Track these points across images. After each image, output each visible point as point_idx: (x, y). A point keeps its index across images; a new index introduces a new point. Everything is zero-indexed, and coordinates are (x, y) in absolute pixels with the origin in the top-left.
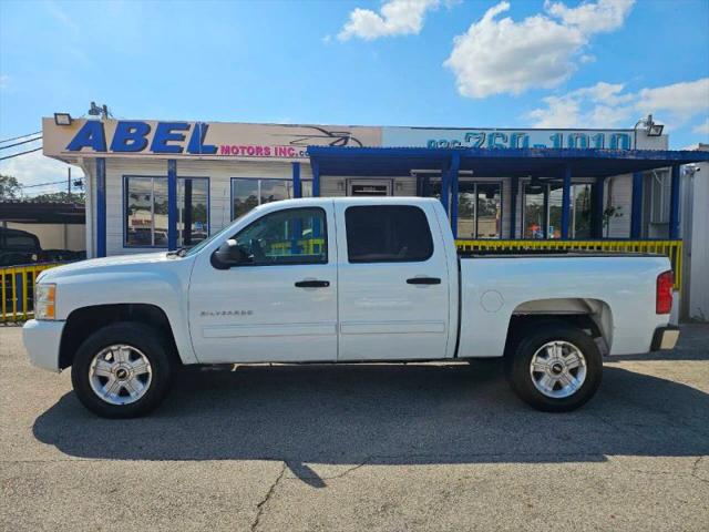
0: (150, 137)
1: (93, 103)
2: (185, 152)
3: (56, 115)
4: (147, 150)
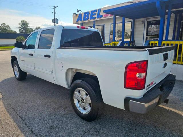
0: (90, 16)
1: (78, 9)
2: (96, 18)
3: (74, 14)
4: (89, 19)
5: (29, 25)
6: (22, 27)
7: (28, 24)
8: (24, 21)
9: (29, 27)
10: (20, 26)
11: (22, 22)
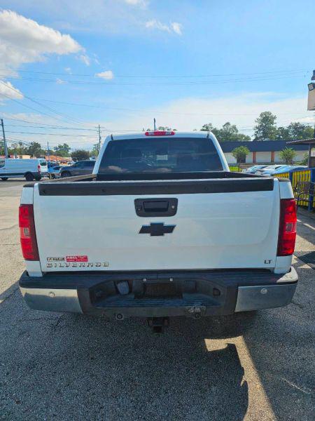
5: (275, 121)
6: (261, 126)
7: (275, 118)
8: (265, 113)
9: (274, 125)
10: (257, 124)
11: (261, 115)
